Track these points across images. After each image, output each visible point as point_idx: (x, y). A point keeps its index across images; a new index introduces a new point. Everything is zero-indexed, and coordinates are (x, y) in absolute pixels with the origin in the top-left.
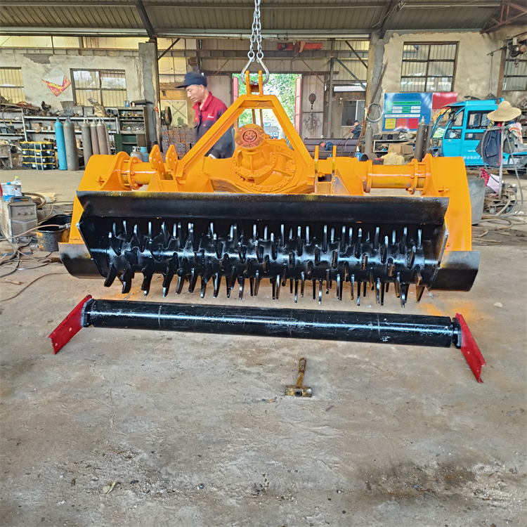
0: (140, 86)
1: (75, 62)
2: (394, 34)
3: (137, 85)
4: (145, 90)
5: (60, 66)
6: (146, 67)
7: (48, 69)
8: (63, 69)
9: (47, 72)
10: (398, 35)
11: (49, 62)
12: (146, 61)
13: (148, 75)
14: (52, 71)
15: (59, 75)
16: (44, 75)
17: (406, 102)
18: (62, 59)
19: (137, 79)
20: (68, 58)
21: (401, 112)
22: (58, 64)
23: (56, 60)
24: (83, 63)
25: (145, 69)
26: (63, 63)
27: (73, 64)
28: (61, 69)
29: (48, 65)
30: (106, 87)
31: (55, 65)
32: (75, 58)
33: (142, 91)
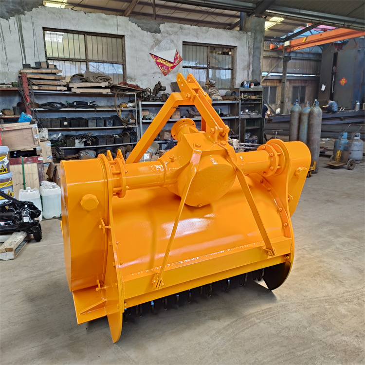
0: (249, 66)
1: (189, 34)
5: (173, 37)
7: (158, 40)
8: (175, 41)
9: (156, 45)
11: (159, 32)
14: (162, 44)
15: (170, 49)
16: (152, 47)
18: (176, 29)
20: (181, 28)
22: (170, 34)
23: (168, 29)
24: (197, 36)
26: (176, 33)
27: (186, 35)
28: (172, 41)
29: (158, 36)
30: (214, 65)
31: (166, 35)
32: (189, 29)
33: (251, 70)
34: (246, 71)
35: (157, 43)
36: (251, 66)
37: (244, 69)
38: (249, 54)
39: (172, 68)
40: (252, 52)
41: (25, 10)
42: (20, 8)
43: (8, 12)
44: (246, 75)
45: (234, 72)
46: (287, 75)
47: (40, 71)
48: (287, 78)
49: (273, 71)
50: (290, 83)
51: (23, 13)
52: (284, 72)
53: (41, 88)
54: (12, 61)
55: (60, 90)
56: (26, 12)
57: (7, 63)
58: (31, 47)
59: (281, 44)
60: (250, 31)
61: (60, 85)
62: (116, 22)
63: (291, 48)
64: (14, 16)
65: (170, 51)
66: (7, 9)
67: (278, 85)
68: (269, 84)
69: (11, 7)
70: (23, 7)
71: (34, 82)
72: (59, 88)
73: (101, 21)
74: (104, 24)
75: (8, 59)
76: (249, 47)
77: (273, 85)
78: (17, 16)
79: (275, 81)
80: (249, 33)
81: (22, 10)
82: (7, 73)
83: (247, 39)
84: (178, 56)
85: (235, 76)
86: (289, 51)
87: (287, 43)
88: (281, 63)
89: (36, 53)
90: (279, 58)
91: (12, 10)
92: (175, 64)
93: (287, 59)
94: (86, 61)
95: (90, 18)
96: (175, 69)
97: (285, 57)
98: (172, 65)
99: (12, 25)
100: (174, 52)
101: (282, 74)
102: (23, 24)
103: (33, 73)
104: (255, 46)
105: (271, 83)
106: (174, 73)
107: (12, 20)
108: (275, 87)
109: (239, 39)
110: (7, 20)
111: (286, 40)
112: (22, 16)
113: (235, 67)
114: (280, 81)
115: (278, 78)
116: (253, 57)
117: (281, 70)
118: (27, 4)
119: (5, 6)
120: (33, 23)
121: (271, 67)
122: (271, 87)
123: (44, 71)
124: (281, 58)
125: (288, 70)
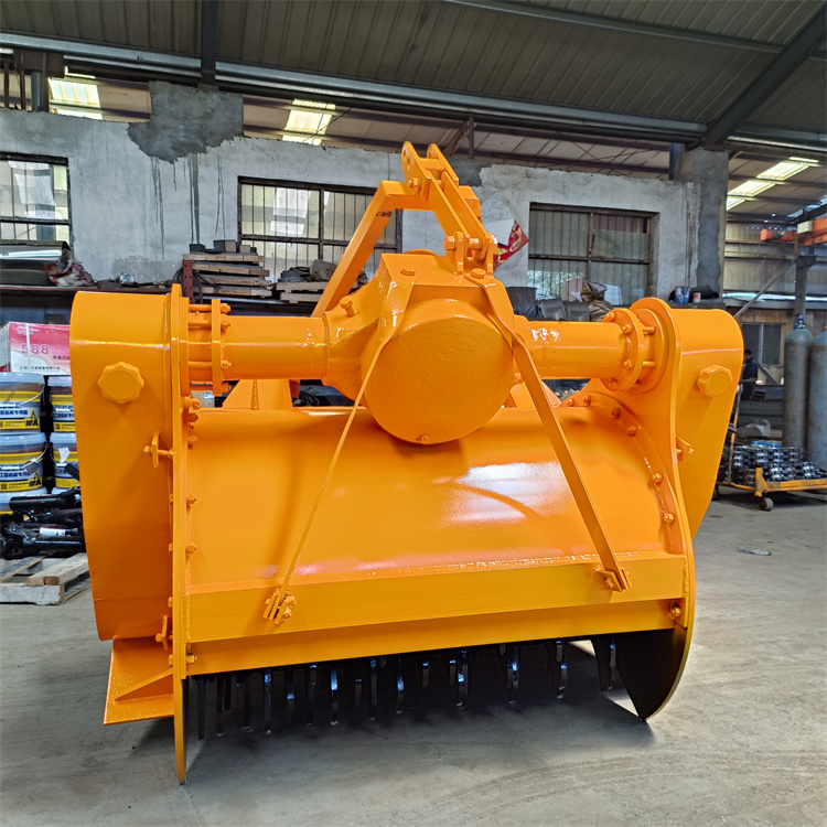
0: (690, 254)
1: (545, 187)
3: (683, 250)
4: (700, 265)
5: (508, 193)
8: (513, 202)
11: (478, 183)
14: (485, 207)
15: (501, 218)
18: (516, 178)
19: (684, 237)
20: (528, 176)
22: (501, 188)
23: (498, 178)
24: (564, 190)
26: (515, 186)
27: (539, 190)
28: (507, 202)
29: (477, 190)
30: (603, 254)
31: (493, 189)
32: (546, 176)
33: (694, 266)
34: (683, 268)
36: (695, 257)
37: (677, 263)
38: (691, 229)
39: (504, 257)
40: (697, 226)
41: (206, 144)
42: (198, 141)
43: (174, 148)
44: (682, 276)
45: (652, 269)
46: (808, 298)
47: (221, 257)
48: (807, 306)
49: (770, 289)
50: (815, 317)
51: (204, 151)
52: (800, 292)
53: (220, 292)
54: (171, 241)
55: (258, 297)
56: (208, 148)
57: (160, 245)
58: (211, 215)
59: (789, 229)
60: (691, 181)
61: (258, 287)
62: (386, 165)
63: (814, 237)
64: (185, 155)
65: (501, 223)
66: (173, 143)
67: (784, 321)
68: (760, 319)
69: (182, 139)
70: (204, 139)
71: (208, 278)
72: (254, 292)
73: (355, 164)
74: (361, 169)
75: (166, 235)
76: (688, 215)
77: (770, 320)
78: (190, 155)
79: (777, 313)
80: (690, 185)
81: (201, 145)
82: (160, 263)
83: (685, 196)
84: (519, 232)
85: (654, 279)
86: (809, 243)
87: (803, 227)
88: (791, 271)
89: (221, 226)
90: (785, 261)
91: (183, 144)
92: (511, 250)
93: (804, 264)
94: (319, 242)
95: (333, 157)
96: (511, 259)
97: (801, 257)
98: (504, 251)
99: (180, 173)
100: (510, 224)
101: (793, 298)
102: (202, 170)
103: (206, 261)
104: (705, 213)
105: (766, 316)
106: (507, 268)
107: (182, 162)
108: (778, 327)
109: (665, 196)
110: (172, 162)
111: (802, 219)
112: (201, 156)
113: (654, 259)
114: (790, 312)
115: (785, 305)
116: (699, 235)
117: (791, 287)
118: (211, 134)
119: (171, 136)
120: (220, 169)
121: (766, 281)
122: (767, 326)
123: (229, 258)
124: (790, 261)
125: (809, 288)
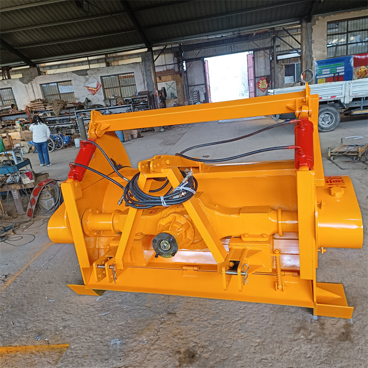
0: (144, 81)
1: (103, 72)
2: (319, 18)
3: (142, 80)
5: (94, 75)
6: (147, 68)
8: (96, 77)
10: (322, 18)
11: (87, 75)
12: (146, 64)
13: (148, 73)
14: (90, 80)
15: (94, 82)
16: (85, 83)
17: (332, 65)
19: (142, 77)
20: (98, 70)
21: (329, 72)
23: (91, 72)
24: (108, 72)
25: (146, 70)
26: (96, 73)
29: (87, 76)
30: (123, 85)
31: (91, 75)
33: (146, 84)
35: (87, 80)
37: (141, 84)
38: (143, 75)
42: (31, 79)
44: (143, 87)
76: (142, 71)
78: (30, 82)
80: (141, 63)
83: (140, 66)
102: (33, 85)
109: (134, 68)
118: (33, 77)
